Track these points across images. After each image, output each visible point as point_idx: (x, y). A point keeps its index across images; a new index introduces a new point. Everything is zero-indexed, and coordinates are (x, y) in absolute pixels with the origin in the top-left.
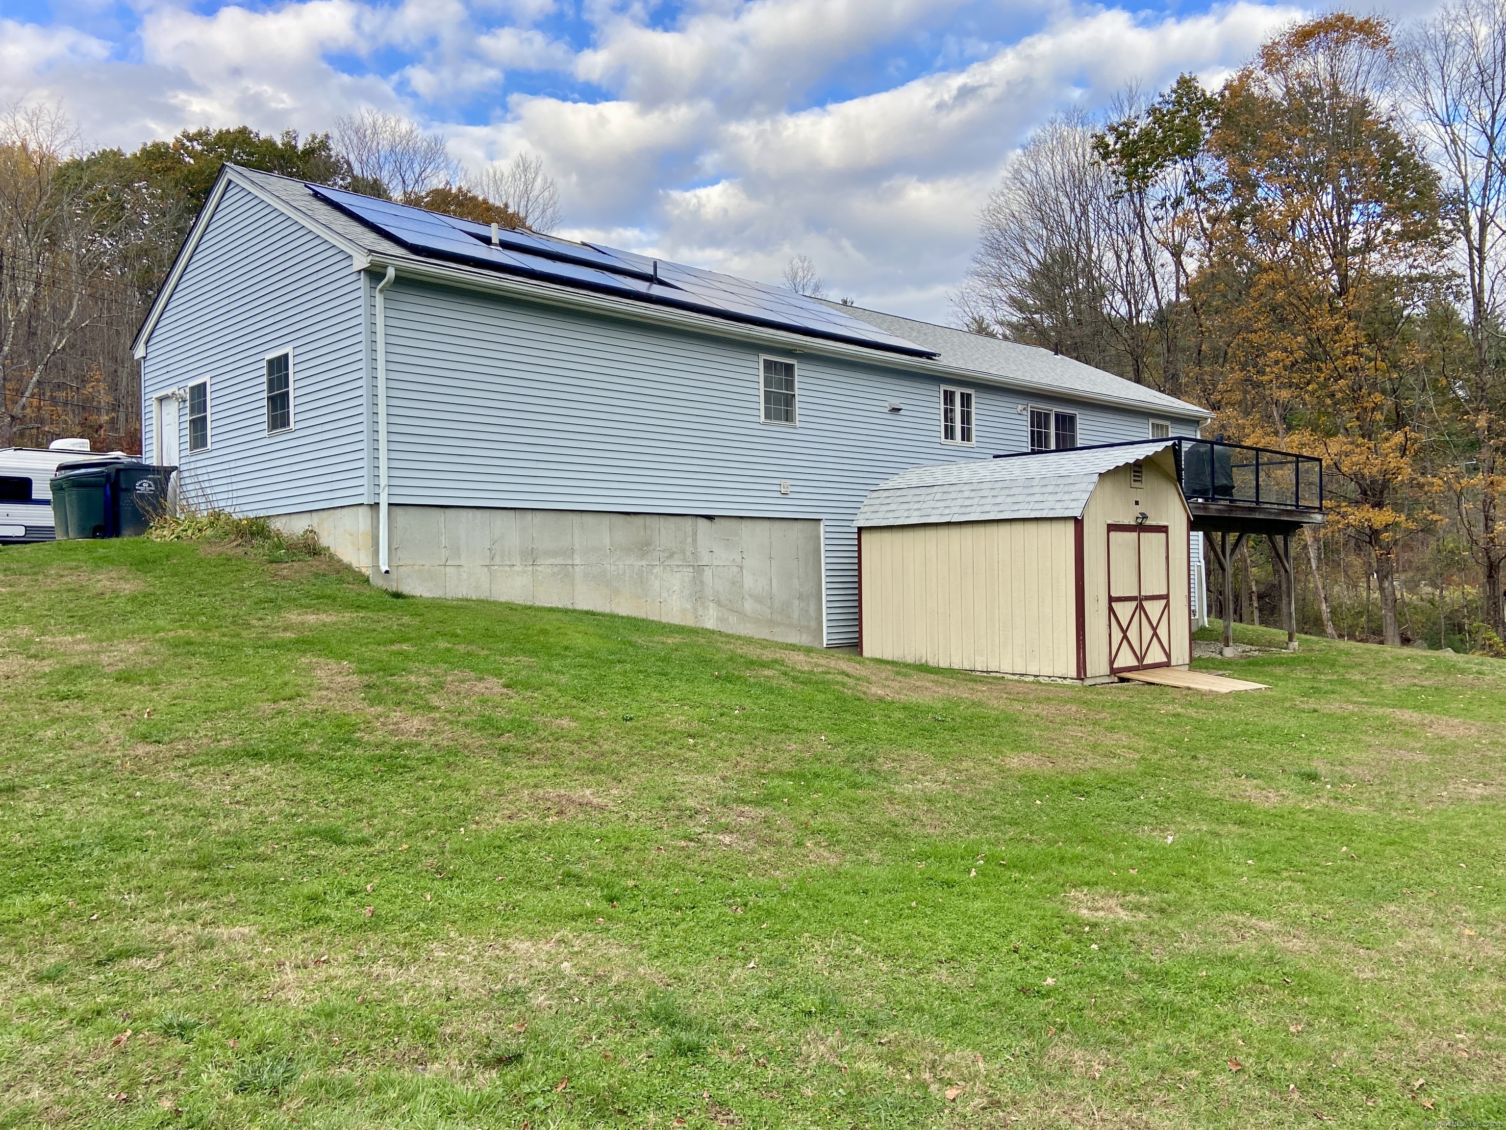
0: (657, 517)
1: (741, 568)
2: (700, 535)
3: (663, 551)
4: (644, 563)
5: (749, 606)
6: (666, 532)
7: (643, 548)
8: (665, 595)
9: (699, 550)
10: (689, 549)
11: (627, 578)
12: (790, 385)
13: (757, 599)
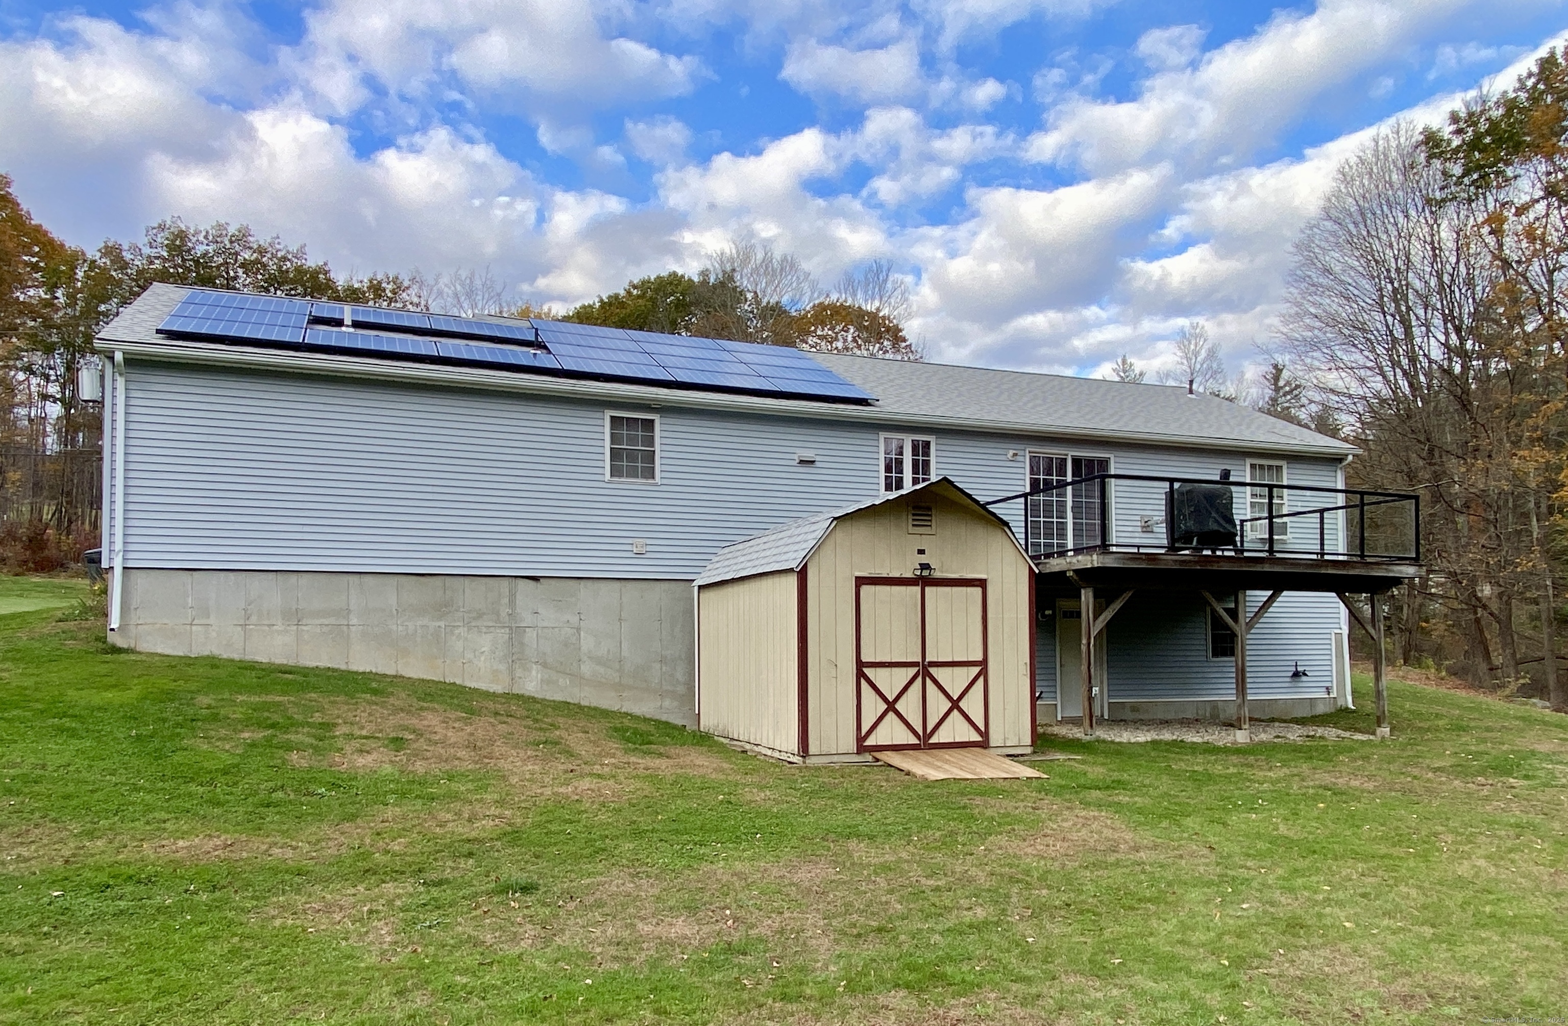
0: (462, 578)
1: (578, 629)
2: (519, 597)
3: (469, 612)
4: (442, 624)
5: (586, 669)
6: (472, 595)
7: (442, 609)
8: (469, 655)
9: (518, 610)
10: (504, 611)
11: (419, 639)
12: (650, 441)
13: (599, 661)
